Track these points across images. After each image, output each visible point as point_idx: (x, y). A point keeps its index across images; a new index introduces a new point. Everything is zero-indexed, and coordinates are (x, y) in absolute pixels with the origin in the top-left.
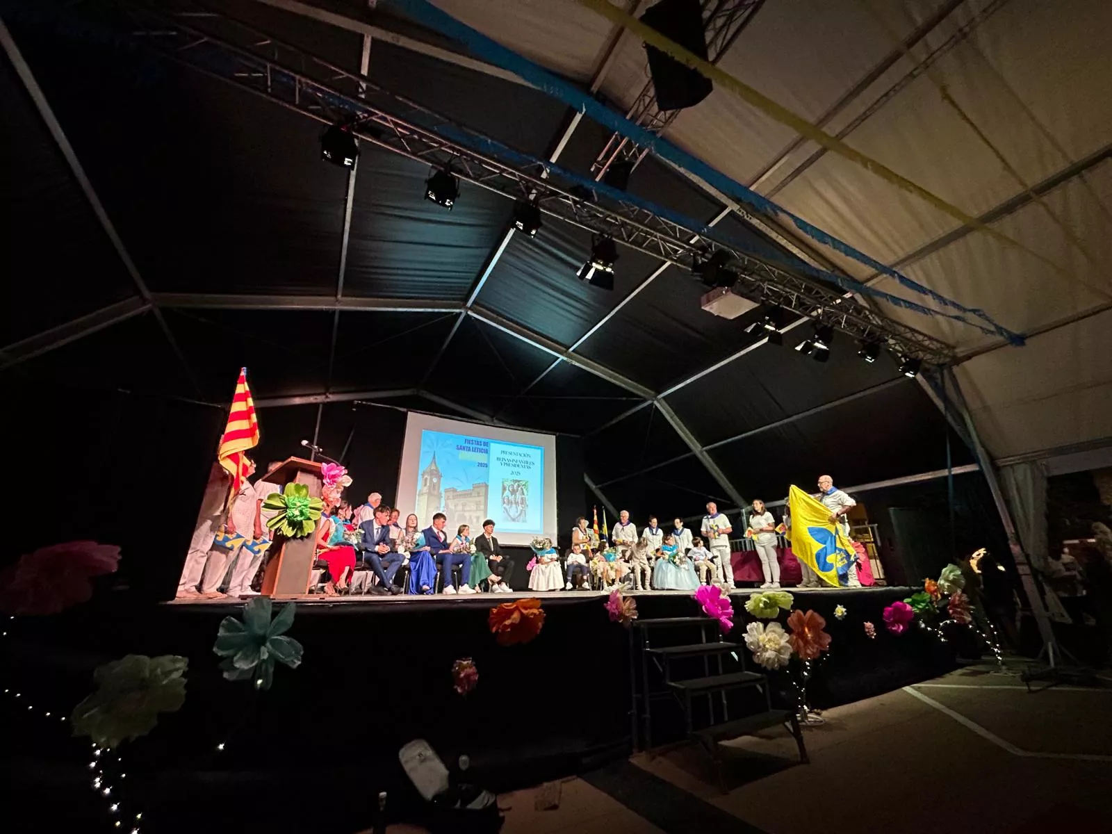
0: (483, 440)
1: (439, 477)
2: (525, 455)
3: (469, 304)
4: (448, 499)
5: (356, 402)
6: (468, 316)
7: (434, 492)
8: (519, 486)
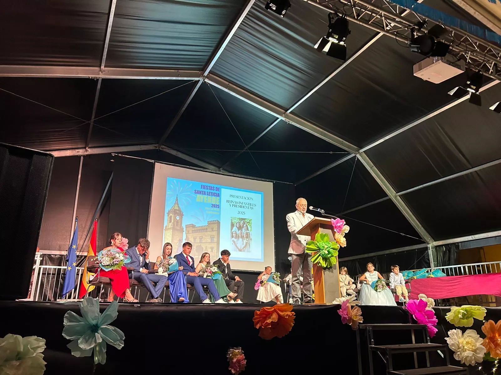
0: (215, 186)
1: (181, 215)
2: (248, 199)
3: (206, 73)
4: (188, 233)
5: (113, 155)
6: (204, 83)
7: (177, 228)
8: (244, 223)
